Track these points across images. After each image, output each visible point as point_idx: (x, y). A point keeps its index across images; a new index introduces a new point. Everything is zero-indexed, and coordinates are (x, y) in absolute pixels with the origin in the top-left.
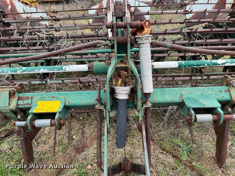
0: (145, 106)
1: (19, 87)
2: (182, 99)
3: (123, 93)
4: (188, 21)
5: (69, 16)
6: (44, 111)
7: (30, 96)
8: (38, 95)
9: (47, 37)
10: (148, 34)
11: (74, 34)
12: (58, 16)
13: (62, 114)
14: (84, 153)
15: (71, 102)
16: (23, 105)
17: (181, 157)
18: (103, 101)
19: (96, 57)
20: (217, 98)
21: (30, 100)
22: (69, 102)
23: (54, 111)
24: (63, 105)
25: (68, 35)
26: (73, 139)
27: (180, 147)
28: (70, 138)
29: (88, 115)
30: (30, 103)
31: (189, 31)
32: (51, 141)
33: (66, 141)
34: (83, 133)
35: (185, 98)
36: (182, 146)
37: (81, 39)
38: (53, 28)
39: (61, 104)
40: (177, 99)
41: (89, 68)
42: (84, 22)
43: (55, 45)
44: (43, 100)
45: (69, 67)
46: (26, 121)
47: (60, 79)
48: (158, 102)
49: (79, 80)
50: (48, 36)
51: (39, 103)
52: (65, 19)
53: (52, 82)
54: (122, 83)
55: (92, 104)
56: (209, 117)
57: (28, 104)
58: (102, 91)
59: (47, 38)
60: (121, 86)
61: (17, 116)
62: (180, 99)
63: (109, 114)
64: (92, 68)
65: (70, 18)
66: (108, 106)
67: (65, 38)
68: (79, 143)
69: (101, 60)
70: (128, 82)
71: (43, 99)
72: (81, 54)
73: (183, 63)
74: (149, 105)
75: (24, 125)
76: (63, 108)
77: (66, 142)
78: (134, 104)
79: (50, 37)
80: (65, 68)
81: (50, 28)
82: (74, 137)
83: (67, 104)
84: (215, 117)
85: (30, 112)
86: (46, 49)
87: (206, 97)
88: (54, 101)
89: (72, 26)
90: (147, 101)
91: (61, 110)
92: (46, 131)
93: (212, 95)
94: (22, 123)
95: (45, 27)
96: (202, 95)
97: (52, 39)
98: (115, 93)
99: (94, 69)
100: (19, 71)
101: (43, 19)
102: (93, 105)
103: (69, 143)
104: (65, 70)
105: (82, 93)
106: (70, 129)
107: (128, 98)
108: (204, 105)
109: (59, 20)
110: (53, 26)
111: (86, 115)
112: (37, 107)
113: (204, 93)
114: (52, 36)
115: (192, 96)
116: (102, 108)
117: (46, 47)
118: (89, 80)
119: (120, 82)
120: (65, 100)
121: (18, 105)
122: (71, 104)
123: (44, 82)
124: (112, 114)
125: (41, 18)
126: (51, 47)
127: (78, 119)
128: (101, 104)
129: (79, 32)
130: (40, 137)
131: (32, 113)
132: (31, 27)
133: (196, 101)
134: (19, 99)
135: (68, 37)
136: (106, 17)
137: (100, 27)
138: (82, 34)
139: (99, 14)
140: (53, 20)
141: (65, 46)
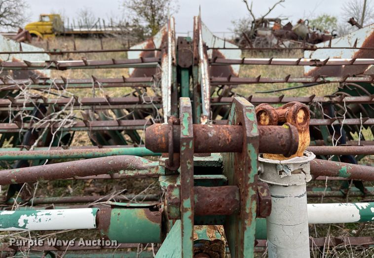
5: (85, 62)
9: (31, 103)
12: (61, 61)
25: (77, 100)
31: (326, 101)
38: (48, 84)
42: (114, 75)
43: (47, 121)
45: (39, 217)
50: (33, 101)
52: (75, 67)
59: (29, 105)
64: (106, 229)
65: (86, 65)
67: (70, 105)
79: (37, 104)
80: (26, 221)
89: (89, 81)
104: (25, 226)
110: (48, 81)
114: (41, 101)
117: (26, 125)
126: (36, 125)
129: (101, 95)
132: (1, 82)
135: (77, 104)
136: (158, 65)
137: (147, 84)
138: (108, 98)
139: (146, 59)
140: (51, 67)
141: (68, 123)
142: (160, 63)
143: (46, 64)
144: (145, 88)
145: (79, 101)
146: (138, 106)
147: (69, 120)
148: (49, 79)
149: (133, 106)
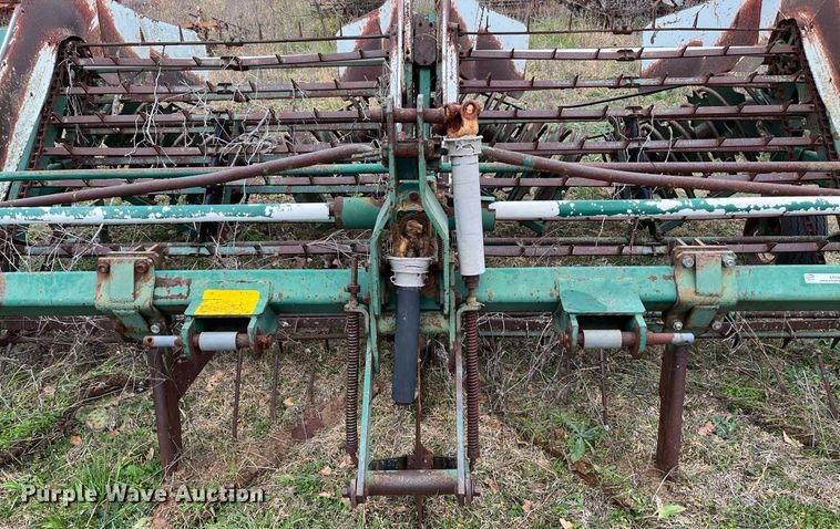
0: (464, 308)
1: (157, 255)
2: (556, 294)
3: (409, 272)
4: (628, 82)
5: (278, 57)
6: (222, 313)
7: (184, 278)
8: (205, 276)
9: (213, 120)
10: (472, 133)
11: (290, 114)
12: (244, 56)
13: (263, 320)
14: (315, 439)
15: (285, 296)
16: (167, 298)
17: (568, 452)
18: (362, 294)
19: (354, 182)
20: (643, 294)
21: (185, 286)
22: (280, 295)
23: (244, 313)
24: (266, 300)
25: (273, 115)
26: (285, 408)
27: (570, 430)
28: (277, 405)
29: (327, 347)
30: (185, 294)
31: (630, 112)
32: (226, 412)
33: (264, 411)
34: (312, 392)
35: (565, 292)
36: (576, 429)
37: (312, 127)
38: (229, 92)
39: (261, 297)
40: (544, 295)
41: (331, 214)
42: (325, 76)
43: (236, 144)
44: (216, 288)
45: (282, 208)
46: (178, 334)
47: (249, 243)
48: (498, 300)
49: (305, 247)
50: (215, 116)
51: (207, 294)
52: (264, 66)
53: (227, 250)
54: (408, 249)
55: (338, 300)
56: (613, 337)
57: (180, 296)
58: (361, 270)
59: (211, 123)
60: (406, 256)
61: (149, 327)
62: (551, 295)
63: (377, 323)
64: (340, 212)
65: (281, 63)
66: (375, 304)
67: (264, 124)
68: (301, 416)
69: (368, 190)
70: (423, 249)
71: (217, 285)
72: (313, 175)
73: (572, 205)
74: (474, 305)
75: (173, 344)
76: (266, 309)
77: (267, 413)
78: (438, 303)
79: (221, 121)
80: (271, 211)
81: (220, 92)
82: (287, 402)
83: (276, 298)
84: (629, 336)
85: (187, 312)
86: (209, 155)
87: (616, 291)
88: (244, 292)
89: (287, 88)
90: (469, 296)
91: (261, 311)
92: (209, 386)
93: (632, 287)
94: (169, 340)
95: (205, 88)
96: (606, 285)
97: (227, 124)
98: (393, 274)
99: (345, 215)
100: (152, 215)
101: (199, 65)
102: (340, 303)
103: (273, 416)
104: (270, 215)
105: (314, 274)
106: (277, 384)
107: (422, 285)
108: (606, 308)
109: (246, 68)
110: (228, 88)
111: (322, 348)
112: (203, 304)
113: (613, 281)
114: (226, 117)
115: (581, 287)
116: (361, 309)
117: (210, 150)
118: (332, 247)
119: (403, 247)
120: (272, 288)
121: (155, 297)
122: (284, 299)
123: (204, 251)
124: (386, 325)
125: (194, 63)
126: (223, 150)
127: (300, 359)
128: (360, 301)
129: (307, 107)
130: (193, 400)
131: (192, 316)
132: (164, 89)
133: (590, 299)
134: (158, 283)
135: (273, 122)
136: (385, 63)
137: (368, 91)
138: (316, 113)
139: (367, 53)
140: (231, 67)
141: (265, 147)
142: (387, 59)
143: (222, 62)
144: (366, 98)
145: (277, 117)
146: (357, 126)
147: (267, 143)
148: (230, 84)
149: (349, 126)
